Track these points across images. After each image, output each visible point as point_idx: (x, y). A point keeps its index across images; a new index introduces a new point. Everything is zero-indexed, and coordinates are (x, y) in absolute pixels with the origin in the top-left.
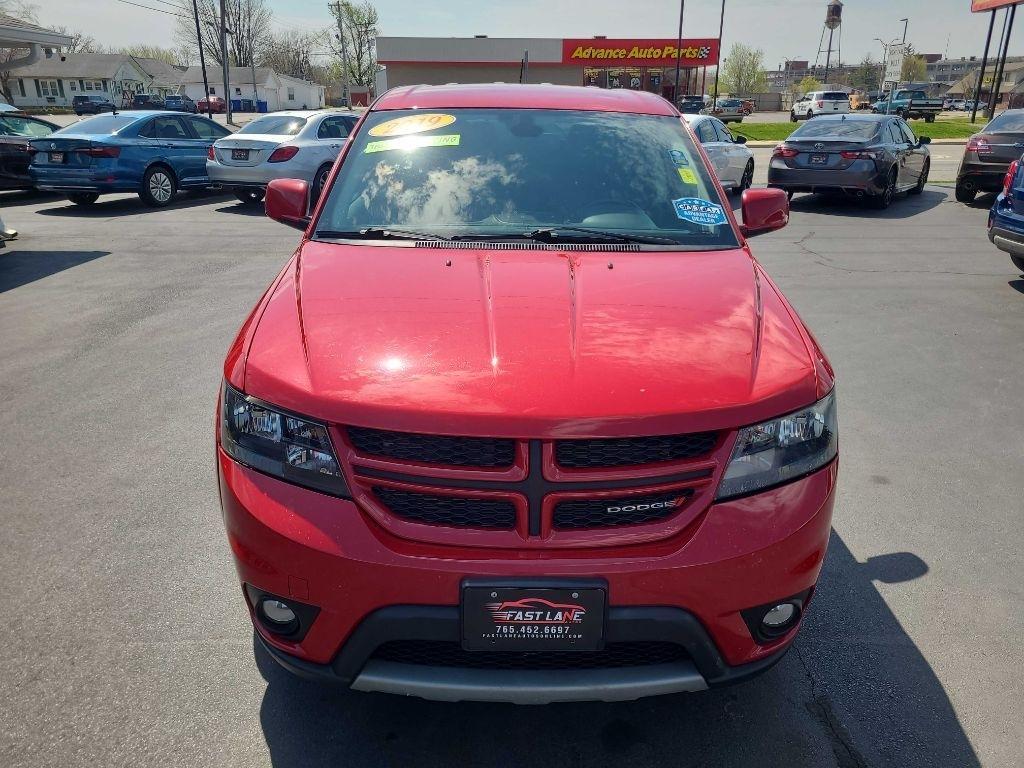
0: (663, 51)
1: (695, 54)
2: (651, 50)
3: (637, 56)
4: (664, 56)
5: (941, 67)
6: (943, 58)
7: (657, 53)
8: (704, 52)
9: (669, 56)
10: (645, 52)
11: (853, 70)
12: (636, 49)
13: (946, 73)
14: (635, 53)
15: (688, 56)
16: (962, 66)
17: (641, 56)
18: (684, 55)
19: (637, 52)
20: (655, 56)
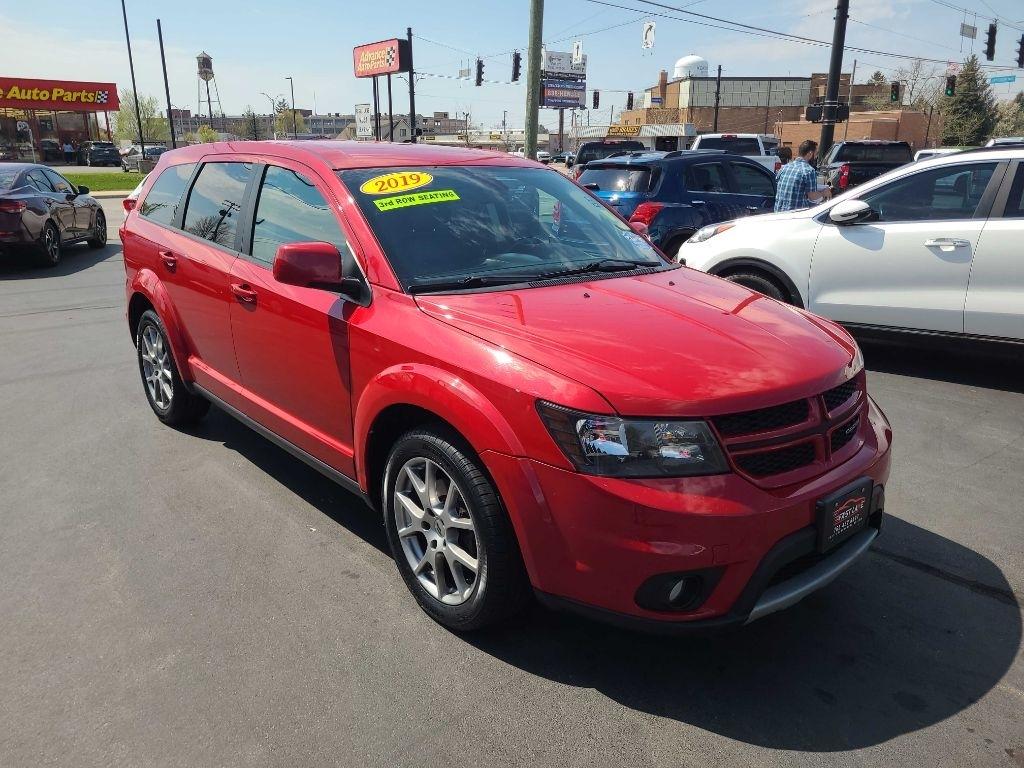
0: (51, 93)
1: (92, 99)
2: (36, 91)
3: (19, 98)
4: (54, 98)
5: (314, 121)
6: (313, 114)
7: (44, 95)
8: (102, 97)
9: (60, 99)
10: (29, 92)
11: (236, 120)
12: (15, 89)
13: (319, 127)
14: (15, 92)
15: (83, 99)
16: (330, 121)
17: (24, 97)
18: (79, 98)
19: (17, 91)
20: (42, 98)
